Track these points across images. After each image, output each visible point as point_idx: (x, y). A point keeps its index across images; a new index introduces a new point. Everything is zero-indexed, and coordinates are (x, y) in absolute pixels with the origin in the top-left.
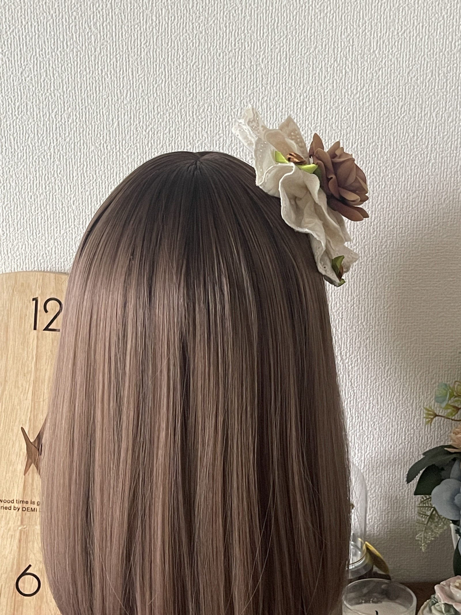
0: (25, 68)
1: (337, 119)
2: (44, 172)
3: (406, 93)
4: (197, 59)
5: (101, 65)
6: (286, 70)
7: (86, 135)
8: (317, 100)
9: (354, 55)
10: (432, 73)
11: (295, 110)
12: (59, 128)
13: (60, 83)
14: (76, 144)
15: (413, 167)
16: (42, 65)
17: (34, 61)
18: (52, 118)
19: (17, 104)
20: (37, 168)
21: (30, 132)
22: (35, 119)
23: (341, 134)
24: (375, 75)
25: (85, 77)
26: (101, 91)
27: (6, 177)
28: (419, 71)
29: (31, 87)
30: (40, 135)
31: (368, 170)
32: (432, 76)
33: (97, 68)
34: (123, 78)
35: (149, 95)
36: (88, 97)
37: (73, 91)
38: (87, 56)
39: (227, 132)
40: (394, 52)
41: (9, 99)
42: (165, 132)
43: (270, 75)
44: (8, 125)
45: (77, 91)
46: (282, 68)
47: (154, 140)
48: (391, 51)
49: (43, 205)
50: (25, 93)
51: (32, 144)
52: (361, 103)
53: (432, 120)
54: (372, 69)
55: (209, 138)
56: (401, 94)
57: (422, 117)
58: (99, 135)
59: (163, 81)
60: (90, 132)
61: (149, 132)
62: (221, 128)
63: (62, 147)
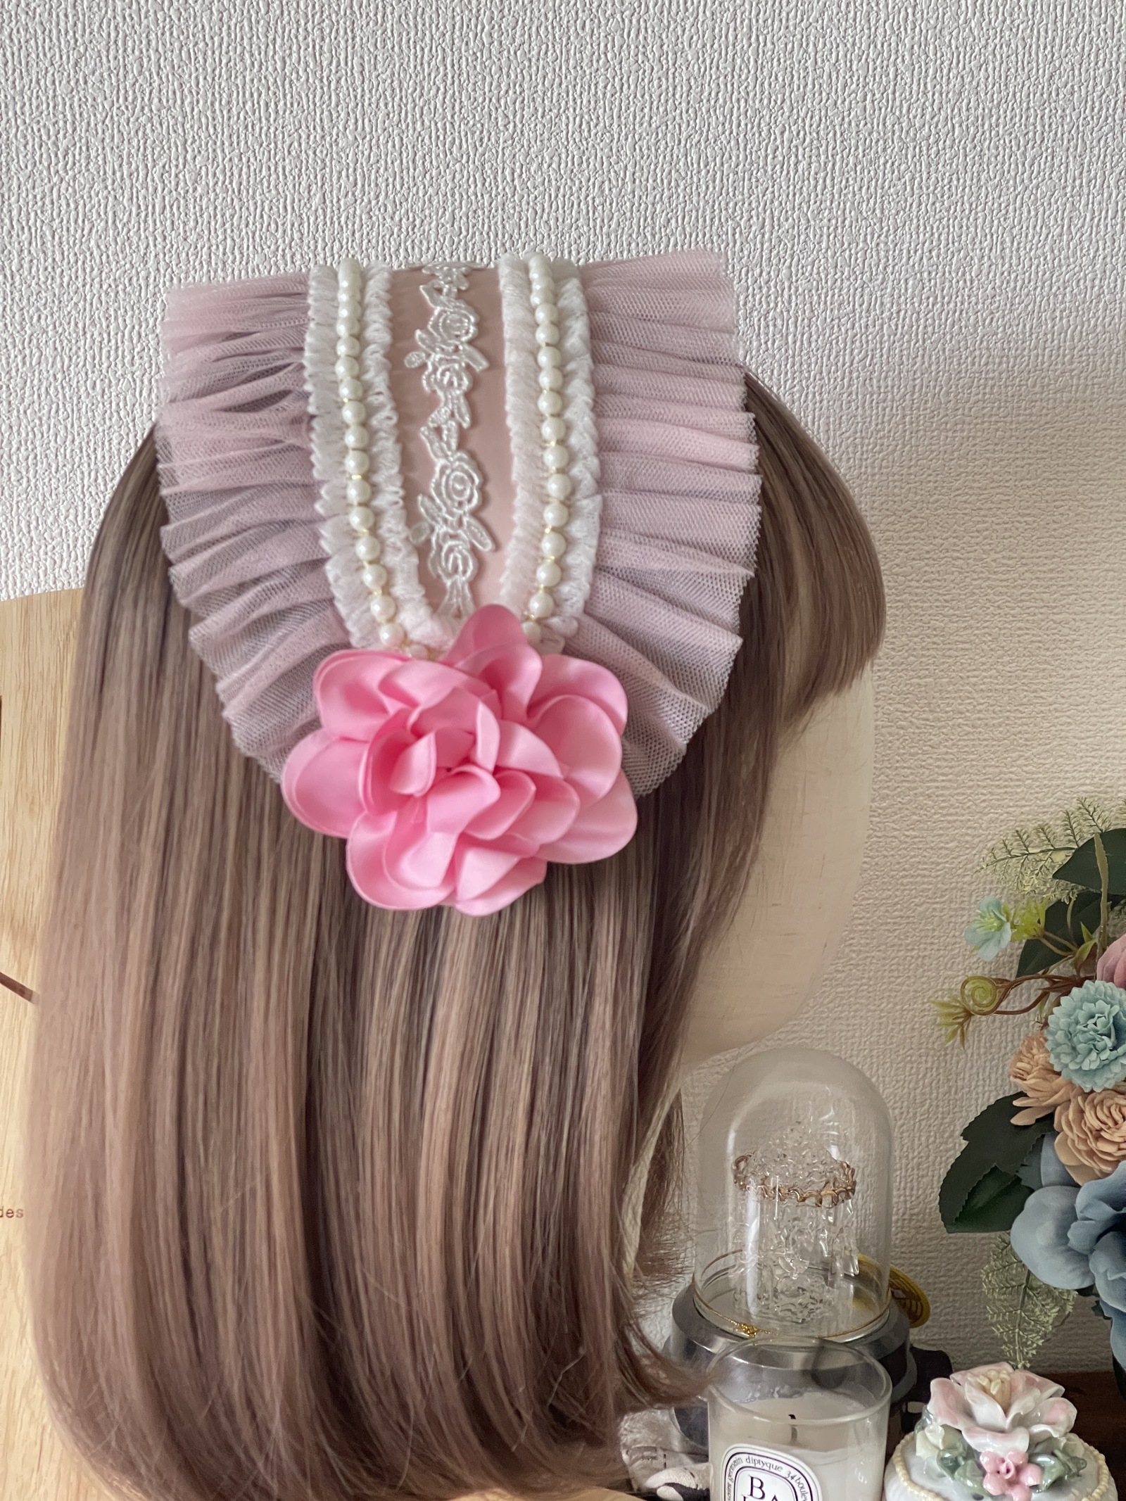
0: (86, 50)
1: (872, 189)
2: (128, 322)
3: (1043, 126)
4: (526, 36)
5: (281, 47)
6: (747, 67)
7: (239, 225)
8: (824, 142)
9: (917, 30)
10: (1110, 77)
11: (769, 169)
12: (171, 207)
13: (174, 93)
14: (214, 248)
15: (1058, 313)
16: (130, 44)
17: (109, 34)
18: (153, 180)
19: (63, 144)
20: (112, 312)
21: (95, 216)
22: (109, 182)
23: (882, 229)
24: (967, 80)
25: (240, 77)
26: (281, 113)
27: (29, 332)
28: (1077, 73)
29: (99, 100)
30: (120, 227)
31: (947, 320)
32: (1108, 84)
33: (271, 53)
34: (338, 82)
35: (404, 127)
36: (246, 127)
37: (209, 113)
38: (245, 23)
39: (598, 221)
40: (1016, 22)
41: (42, 131)
42: (442, 220)
43: (708, 78)
44: (39, 197)
45: (218, 112)
46: (739, 61)
47: (413, 241)
48: (1008, 22)
49: (126, 405)
50: (85, 115)
51: (98, 247)
52: (935, 149)
53: (1105, 195)
54: (961, 65)
55: (553, 237)
56: (1031, 128)
57: (1081, 186)
58: (273, 226)
59: (438, 89)
60: (251, 219)
61: (401, 220)
62: (584, 212)
63: (179, 257)
